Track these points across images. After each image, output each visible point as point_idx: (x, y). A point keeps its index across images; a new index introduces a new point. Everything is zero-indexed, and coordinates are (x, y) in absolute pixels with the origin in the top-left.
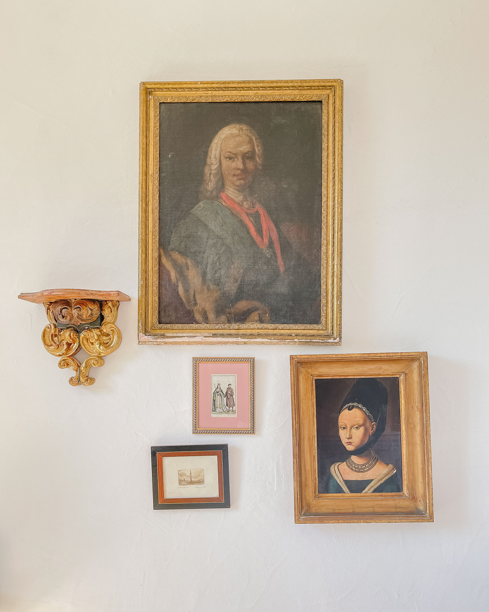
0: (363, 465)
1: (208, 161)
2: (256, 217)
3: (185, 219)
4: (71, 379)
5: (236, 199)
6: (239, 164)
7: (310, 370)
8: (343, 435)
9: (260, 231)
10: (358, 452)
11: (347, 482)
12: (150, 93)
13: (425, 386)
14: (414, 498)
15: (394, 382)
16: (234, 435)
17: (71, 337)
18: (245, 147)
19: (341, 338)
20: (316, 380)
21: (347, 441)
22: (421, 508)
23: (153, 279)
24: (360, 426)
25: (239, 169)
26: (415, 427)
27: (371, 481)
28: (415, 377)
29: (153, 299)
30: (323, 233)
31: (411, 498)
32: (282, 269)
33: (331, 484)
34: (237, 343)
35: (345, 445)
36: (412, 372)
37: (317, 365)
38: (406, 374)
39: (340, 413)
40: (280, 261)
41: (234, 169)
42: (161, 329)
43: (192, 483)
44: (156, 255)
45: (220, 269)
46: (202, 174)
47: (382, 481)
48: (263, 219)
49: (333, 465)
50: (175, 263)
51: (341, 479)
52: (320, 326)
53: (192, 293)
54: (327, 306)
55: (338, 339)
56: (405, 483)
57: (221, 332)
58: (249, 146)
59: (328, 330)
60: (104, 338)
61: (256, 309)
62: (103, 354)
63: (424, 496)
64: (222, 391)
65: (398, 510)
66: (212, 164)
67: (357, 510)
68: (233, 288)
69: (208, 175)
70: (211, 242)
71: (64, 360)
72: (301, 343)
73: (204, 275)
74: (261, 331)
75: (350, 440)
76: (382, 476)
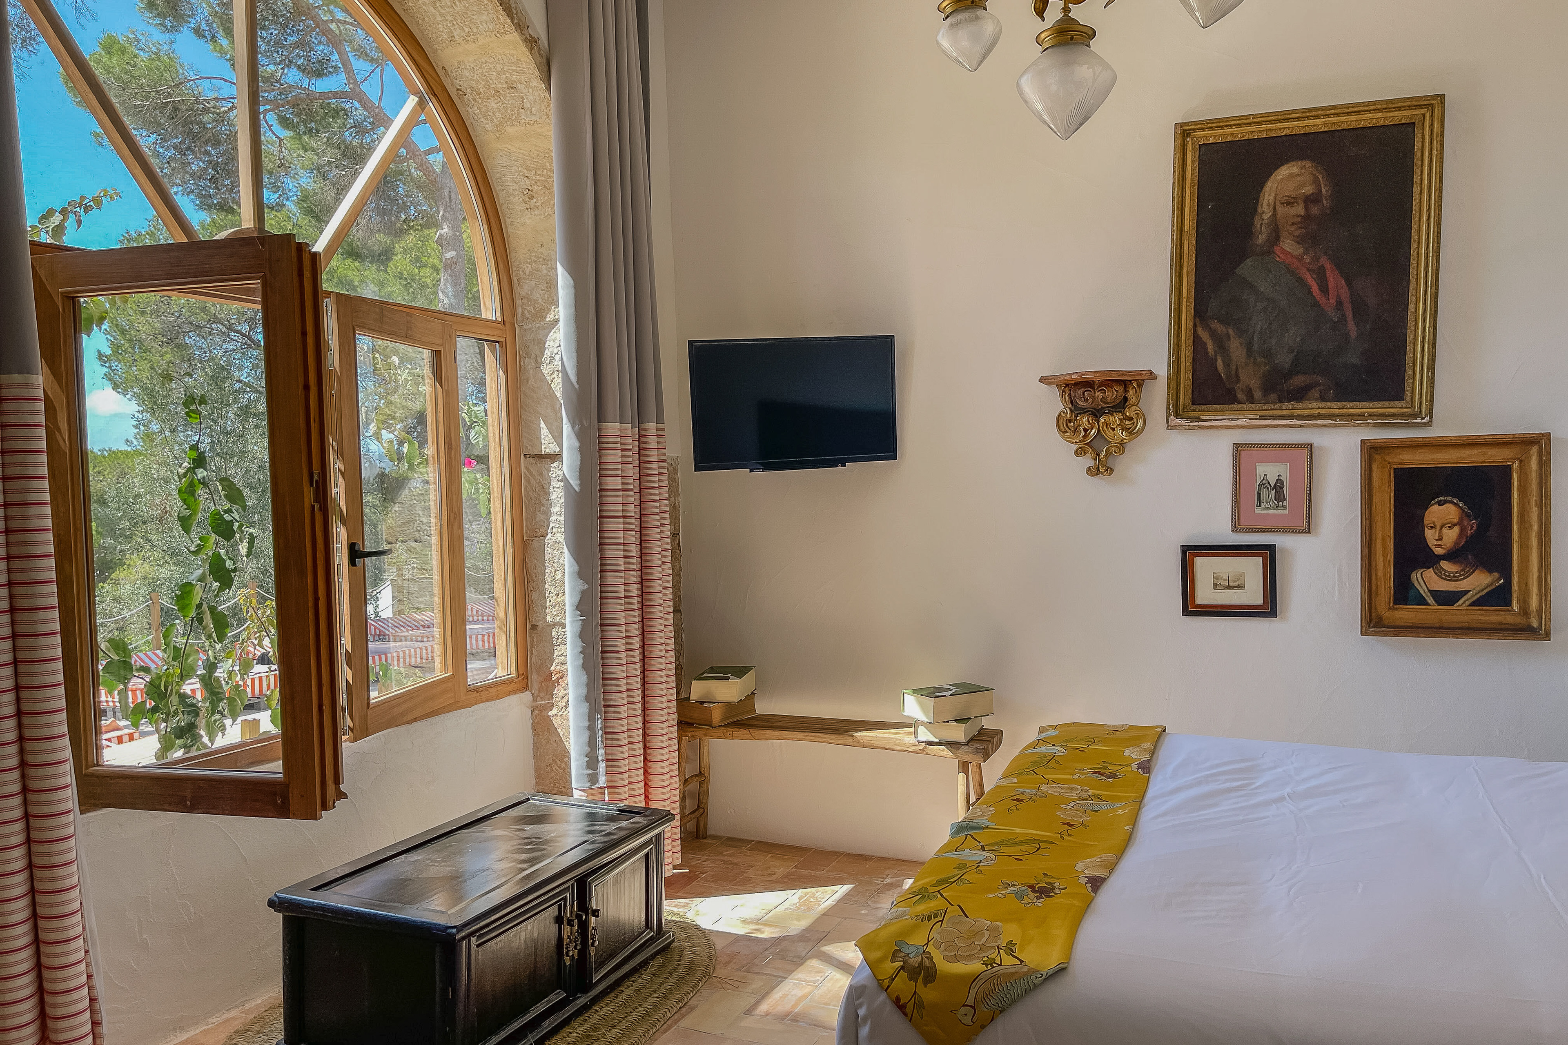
0: (1456, 573)
1: (1260, 210)
2: (1321, 275)
3: (1228, 281)
4: (1089, 469)
5: (1294, 253)
6: (1300, 209)
7: (1388, 458)
8: (1430, 536)
9: (1324, 289)
10: (1450, 556)
11: (1435, 594)
12: (1189, 135)
13: (1546, 475)
14: (1525, 612)
15: (1505, 471)
16: (1283, 534)
17: (1089, 422)
18: (1307, 188)
19: (1431, 417)
20: (1395, 469)
21: (1435, 543)
22: (1535, 624)
23: (1186, 352)
24: (1455, 525)
25: (1299, 216)
26: (1531, 526)
27: (1469, 591)
28: (1534, 464)
29: (1186, 376)
30: (1411, 288)
31: (1522, 613)
32: (1353, 334)
33: (1412, 593)
34: (1291, 426)
35: (1433, 548)
36: (1529, 459)
37: (1399, 450)
38: (1521, 461)
39: (1427, 509)
40: (1351, 324)
41: (1294, 216)
42: (1194, 411)
43: (1229, 587)
44: (1191, 325)
45: (1271, 338)
46: (1251, 225)
47: (1483, 593)
48: (1329, 275)
49: (1415, 572)
50: (1213, 334)
51: (1426, 589)
52: (1403, 403)
53: (1234, 368)
54: (1414, 378)
55: (1427, 419)
56: (1515, 596)
57: (1271, 412)
58: (1313, 186)
59: (1415, 408)
60: (1127, 422)
61: (1319, 384)
62: (1125, 441)
63: (1539, 611)
64: (1269, 483)
65: (1503, 626)
66: (1264, 212)
67: (1445, 625)
68: (1287, 360)
69: (1259, 226)
70: (1259, 307)
71: (1080, 448)
72: (1376, 425)
73: (1249, 346)
74: (1322, 411)
75: (1439, 543)
76: (1483, 586)
